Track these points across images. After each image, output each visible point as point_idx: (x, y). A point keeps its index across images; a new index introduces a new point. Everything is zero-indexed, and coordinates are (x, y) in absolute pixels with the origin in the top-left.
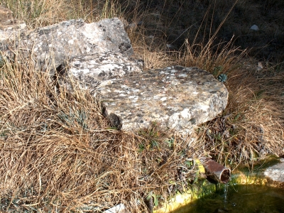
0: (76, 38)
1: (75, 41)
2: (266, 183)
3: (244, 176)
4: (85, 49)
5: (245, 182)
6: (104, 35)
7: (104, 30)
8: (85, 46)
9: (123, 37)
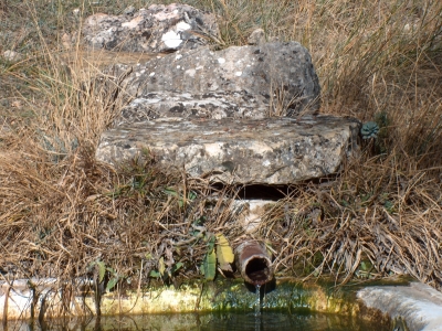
0: (201, 67)
1: (198, 72)
2: (357, 312)
3: (323, 294)
4: (209, 85)
5: (324, 307)
6: (256, 67)
7: (261, 60)
8: (210, 81)
9: (291, 75)
